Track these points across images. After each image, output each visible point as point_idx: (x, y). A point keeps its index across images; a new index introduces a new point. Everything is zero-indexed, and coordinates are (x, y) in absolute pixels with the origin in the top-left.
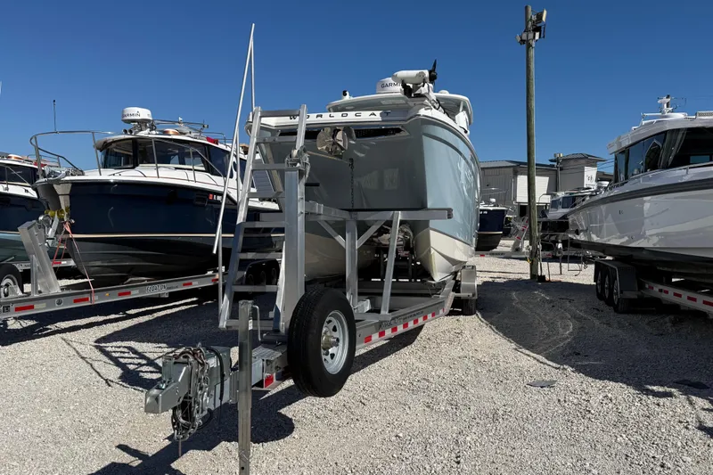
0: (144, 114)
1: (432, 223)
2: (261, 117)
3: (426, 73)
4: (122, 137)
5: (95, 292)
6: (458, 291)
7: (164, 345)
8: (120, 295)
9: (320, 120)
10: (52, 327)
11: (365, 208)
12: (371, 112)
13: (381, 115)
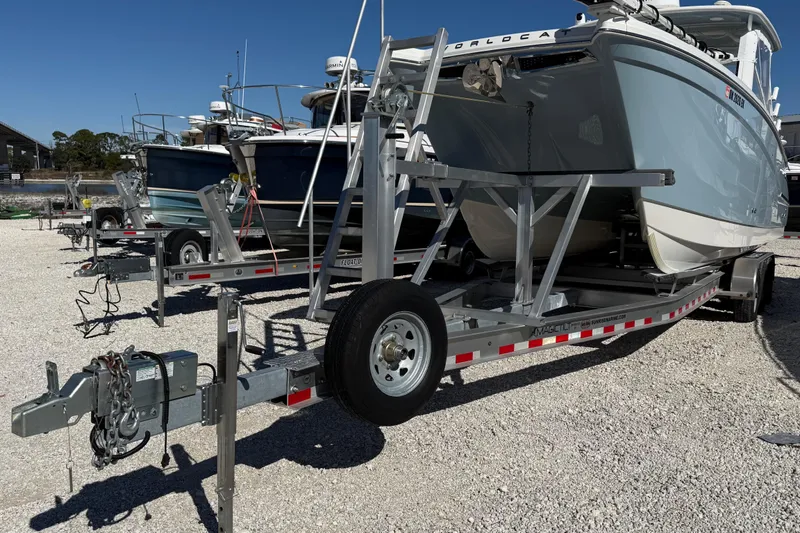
1: (645, 192)
2: (391, 50)
5: (279, 263)
6: (727, 288)
9: (475, 49)
11: (563, 169)
12: (542, 32)
13: (556, 35)
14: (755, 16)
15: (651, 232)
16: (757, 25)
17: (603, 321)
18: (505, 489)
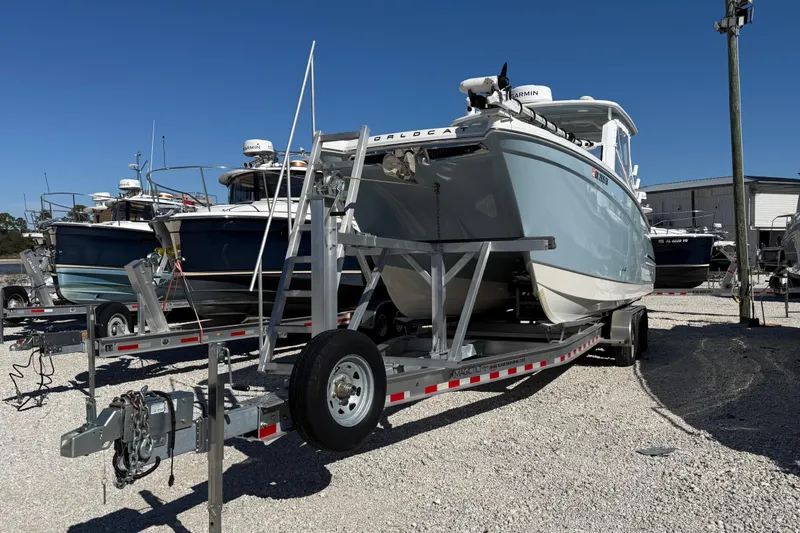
0: (265, 145)
1: (534, 255)
2: (322, 142)
3: (495, 79)
4: (242, 171)
5: (204, 331)
6: (608, 337)
7: (262, 388)
8: (233, 334)
9: (391, 141)
10: (169, 367)
11: (466, 238)
12: (445, 129)
13: (457, 131)
14: (613, 108)
15: (540, 288)
16: (616, 115)
17: (508, 363)
18: (438, 501)
